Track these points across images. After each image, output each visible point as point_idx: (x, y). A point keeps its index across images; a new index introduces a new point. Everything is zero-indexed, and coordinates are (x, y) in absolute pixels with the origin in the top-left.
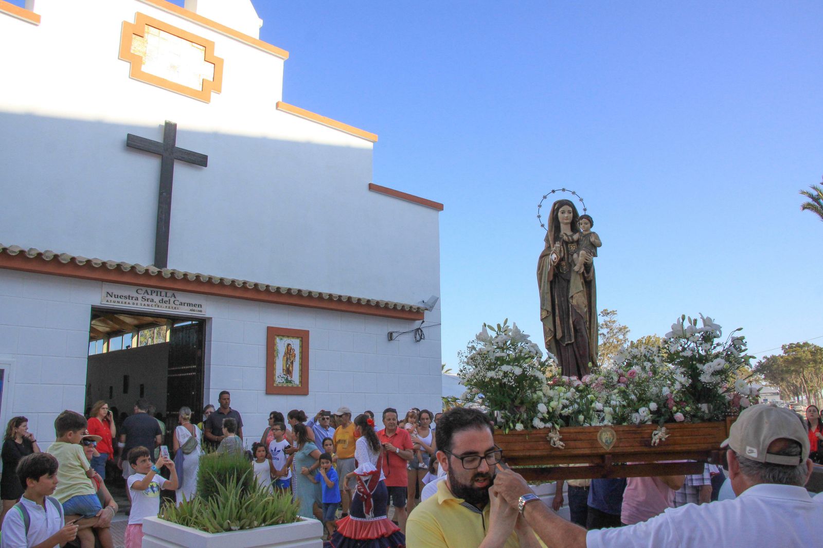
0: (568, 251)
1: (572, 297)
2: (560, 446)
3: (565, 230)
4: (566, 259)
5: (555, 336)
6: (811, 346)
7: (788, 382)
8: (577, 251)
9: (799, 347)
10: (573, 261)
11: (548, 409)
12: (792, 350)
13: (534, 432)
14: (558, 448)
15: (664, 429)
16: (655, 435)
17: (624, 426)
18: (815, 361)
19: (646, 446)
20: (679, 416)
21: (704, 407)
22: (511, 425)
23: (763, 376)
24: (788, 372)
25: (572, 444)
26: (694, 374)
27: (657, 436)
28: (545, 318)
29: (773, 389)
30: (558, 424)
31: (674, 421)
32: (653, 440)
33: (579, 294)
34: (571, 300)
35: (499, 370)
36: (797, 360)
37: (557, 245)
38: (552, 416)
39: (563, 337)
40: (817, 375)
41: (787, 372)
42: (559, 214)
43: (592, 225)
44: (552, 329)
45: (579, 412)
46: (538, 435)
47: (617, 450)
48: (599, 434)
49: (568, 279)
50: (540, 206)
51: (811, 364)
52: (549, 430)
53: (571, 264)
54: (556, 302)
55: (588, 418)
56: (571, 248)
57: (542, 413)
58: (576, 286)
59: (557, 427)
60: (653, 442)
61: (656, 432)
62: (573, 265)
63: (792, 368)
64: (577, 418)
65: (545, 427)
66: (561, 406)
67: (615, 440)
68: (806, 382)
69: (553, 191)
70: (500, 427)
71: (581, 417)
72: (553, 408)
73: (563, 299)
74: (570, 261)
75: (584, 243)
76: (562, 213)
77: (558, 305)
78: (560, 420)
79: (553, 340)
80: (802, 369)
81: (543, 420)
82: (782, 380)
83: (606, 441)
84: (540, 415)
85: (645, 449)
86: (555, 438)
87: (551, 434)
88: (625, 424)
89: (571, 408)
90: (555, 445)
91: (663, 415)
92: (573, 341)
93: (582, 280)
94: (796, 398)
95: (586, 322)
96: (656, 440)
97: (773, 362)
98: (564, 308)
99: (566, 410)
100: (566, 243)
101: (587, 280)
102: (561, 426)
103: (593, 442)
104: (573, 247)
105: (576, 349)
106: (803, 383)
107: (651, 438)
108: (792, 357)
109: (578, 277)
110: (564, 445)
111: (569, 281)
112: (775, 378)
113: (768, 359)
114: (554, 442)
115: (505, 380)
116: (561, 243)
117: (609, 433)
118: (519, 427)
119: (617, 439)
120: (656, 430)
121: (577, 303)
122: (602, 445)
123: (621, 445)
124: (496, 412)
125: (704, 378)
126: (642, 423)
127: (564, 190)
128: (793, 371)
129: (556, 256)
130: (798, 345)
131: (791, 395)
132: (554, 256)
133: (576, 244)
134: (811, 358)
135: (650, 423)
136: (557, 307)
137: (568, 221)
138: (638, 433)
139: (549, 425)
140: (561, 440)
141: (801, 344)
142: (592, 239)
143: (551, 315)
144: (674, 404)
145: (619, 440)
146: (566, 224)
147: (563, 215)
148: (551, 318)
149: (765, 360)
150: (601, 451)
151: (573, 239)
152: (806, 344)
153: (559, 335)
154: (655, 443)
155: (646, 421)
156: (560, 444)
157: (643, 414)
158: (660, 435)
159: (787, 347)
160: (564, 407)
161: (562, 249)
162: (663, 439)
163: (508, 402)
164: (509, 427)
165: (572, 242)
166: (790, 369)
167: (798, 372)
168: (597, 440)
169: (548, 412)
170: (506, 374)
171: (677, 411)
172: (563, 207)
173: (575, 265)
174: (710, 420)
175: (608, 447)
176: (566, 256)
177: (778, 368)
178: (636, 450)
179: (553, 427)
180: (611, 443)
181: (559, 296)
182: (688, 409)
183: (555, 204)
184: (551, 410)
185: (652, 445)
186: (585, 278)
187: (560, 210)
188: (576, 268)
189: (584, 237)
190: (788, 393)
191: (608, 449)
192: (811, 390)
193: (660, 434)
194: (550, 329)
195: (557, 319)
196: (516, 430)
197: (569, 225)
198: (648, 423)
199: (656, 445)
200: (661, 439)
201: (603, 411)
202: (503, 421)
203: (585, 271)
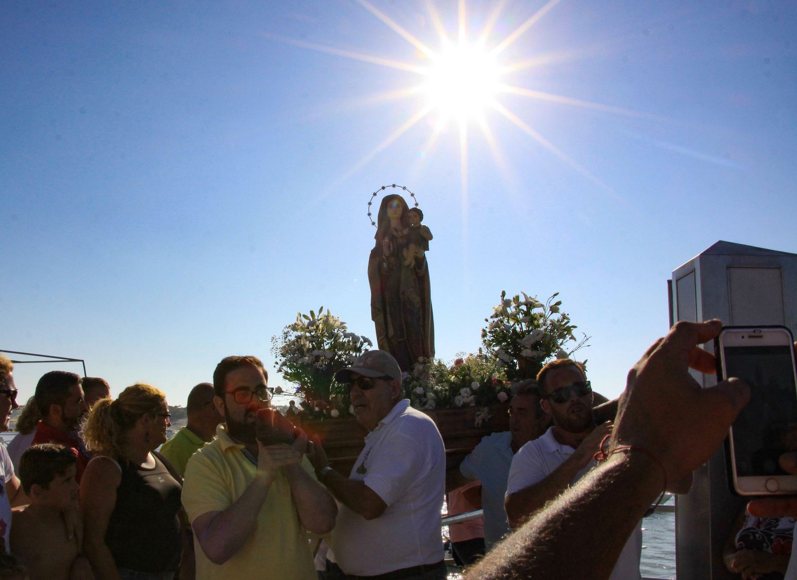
0: (397, 246)
1: (403, 292)
3: (395, 225)
4: (396, 254)
5: (387, 334)
8: (407, 246)
10: (403, 256)
15: (486, 409)
16: (478, 416)
17: (447, 409)
19: (469, 428)
20: (503, 396)
22: (326, 412)
27: (480, 416)
31: (498, 401)
33: (411, 289)
34: (402, 296)
35: (310, 355)
39: (395, 335)
42: (388, 209)
43: (421, 219)
44: (384, 328)
49: (398, 274)
50: (370, 204)
53: (401, 259)
56: (401, 243)
58: (407, 281)
60: (476, 423)
61: (478, 413)
62: (403, 260)
69: (384, 188)
70: (315, 416)
73: (393, 295)
74: (400, 256)
75: (415, 237)
76: (391, 208)
77: (389, 301)
85: (469, 432)
88: (448, 407)
91: (486, 396)
92: (405, 338)
93: (413, 276)
95: (420, 318)
96: (479, 421)
98: (395, 304)
100: (396, 239)
101: (419, 274)
104: (403, 243)
105: (408, 346)
107: (475, 419)
109: (409, 273)
111: (399, 277)
116: (390, 239)
118: (333, 412)
120: (479, 411)
121: (409, 299)
123: (443, 428)
125: (526, 353)
126: (465, 405)
127: (394, 186)
133: (406, 239)
135: (473, 405)
136: (387, 305)
137: (397, 216)
138: (461, 415)
142: (423, 233)
143: (382, 312)
144: (497, 383)
145: (441, 423)
147: (391, 210)
148: (381, 316)
151: (402, 234)
153: (391, 333)
154: (478, 424)
157: (465, 396)
161: (391, 244)
162: (486, 420)
164: (325, 416)
165: (403, 238)
171: (500, 391)
172: (392, 202)
173: (405, 260)
176: (396, 251)
181: (390, 294)
185: (476, 426)
186: (417, 273)
187: (389, 205)
188: (407, 263)
189: (414, 230)
193: (482, 415)
194: (382, 328)
195: (388, 316)
196: (331, 417)
197: (399, 220)
198: (470, 405)
199: (480, 426)
200: (484, 420)
201: (425, 395)
202: (317, 409)
203: (416, 267)
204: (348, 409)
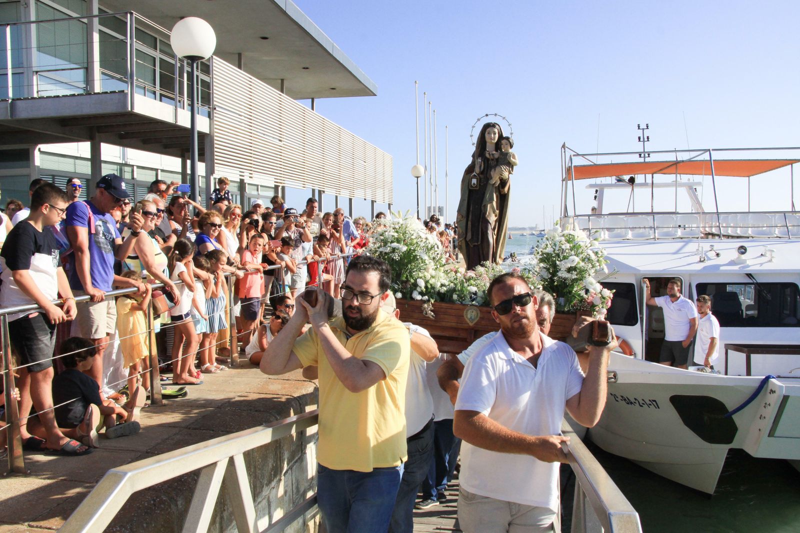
0: (488, 166)
2: (430, 316)
3: (490, 149)
4: (485, 173)
5: (465, 238)
8: (495, 167)
10: (490, 176)
11: (426, 284)
13: (412, 302)
14: (428, 318)
21: (561, 300)
25: (441, 316)
26: (555, 271)
28: (460, 222)
30: (433, 298)
34: (483, 208)
35: (388, 246)
37: (480, 160)
38: (429, 291)
39: (472, 239)
42: (486, 134)
43: (511, 147)
45: (454, 291)
46: (416, 304)
47: (478, 325)
48: (465, 310)
49: (485, 190)
50: (473, 127)
52: (424, 302)
53: (488, 178)
54: (471, 209)
55: (461, 297)
57: (421, 288)
59: (432, 300)
64: (451, 296)
65: (422, 300)
66: (440, 284)
69: (487, 115)
71: (455, 296)
72: (431, 285)
73: (477, 206)
75: (502, 161)
76: (489, 134)
77: (472, 211)
78: (436, 295)
79: (464, 241)
81: (421, 293)
83: (471, 318)
84: (419, 290)
86: (428, 309)
87: (424, 306)
89: (448, 287)
90: (427, 314)
92: (479, 243)
93: (497, 193)
98: (476, 214)
100: (488, 160)
101: (502, 193)
102: (435, 301)
103: (460, 316)
109: (494, 189)
110: (434, 316)
114: (426, 312)
115: (392, 255)
116: (483, 160)
117: (474, 311)
118: (399, 295)
121: (488, 211)
122: (467, 321)
127: (496, 115)
136: (471, 213)
137: (493, 141)
139: (426, 298)
140: (432, 311)
142: (510, 159)
143: (466, 219)
145: (481, 317)
146: (492, 144)
148: (464, 222)
153: (469, 237)
156: (430, 314)
160: (442, 285)
161: (483, 164)
165: (493, 160)
168: (463, 315)
169: (426, 287)
170: (394, 250)
172: (490, 129)
174: (563, 312)
175: (471, 321)
176: (485, 170)
179: (429, 300)
181: (474, 204)
183: (484, 126)
184: (428, 286)
186: (500, 192)
187: (488, 130)
188: (493, 182)
189: (504, 156)
191: (471, 324)
194: (462, 232)
195: (469, 223)
197: (494, 145)
203: (500, 186)
204: (411, 294)
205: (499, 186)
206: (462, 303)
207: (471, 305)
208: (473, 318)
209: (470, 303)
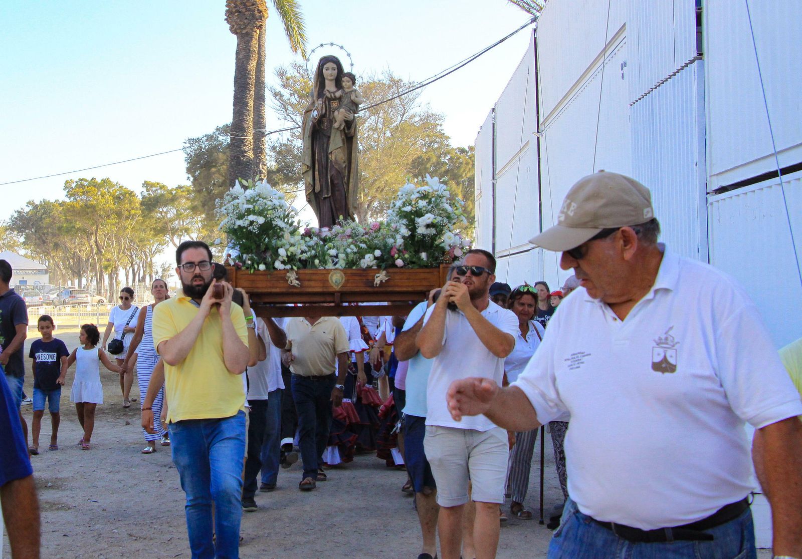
0: (330, 108)
1: (331, 152)
2: (296, 285)
3: (330, 86)
4: (327, 116)
5: (314, 189)
6: (114, 186)
7: (67, 250)
8: (337, 109)
9: (95, 186)
10: (334, 117)
11: (287, 253)
12: (81, 190)
13: (275, 272)
14: (294, 286)
15: (384, 272)
16: (377, 277)
17: (354, 269)
18: (119, 214)
19: (369, 286)
20: (399, 262)
21: (424, 255)
22: (256, 266)
23: (22, 239)
24: (70, 231)
25: (306, 283)
26: (412, 227)
27: (378, 278)
28: (305, 172)
29: (37, 265)
30: (295, 266)
31: (394, 266)
32: (376, 281)
33: (339, 149)
34: (330, 156)
35: (245, 220)
36: (89, 210)
37: (319, 102)
38: (291, 259)
39: (321, 191)
40: (118, 240)
41: (68, 231)
42: (324, 71)
43: (355, 83)
44: (312, 183)
45: (315, 257)
46: (279, 275)
47: (345, 289)
48: (330, 275)
49: (328, 135)
50: (308, 60)
51: (113, 220)
52: (287, 271)
53: (331, 121)
54: (317, 158)
55: (324, 262)
56: (333, 105)
57: (282, 257)
58: (336, 142)
59: (295, 268)
60: (375, 283)
61: (378, 275)
62: (334, 122)
63: (78, 225)
64: (313, 262)
65: (285, 269)
66: (300, 251)
67: (344, 280)
68: (99, 251)
69: (322, 45)
70: (247, 268)
71: (317, 261)
72: (292, 253)
73: (322, 154)
74: (331, 118)
75: (345, 101)
76: (327, 70)
77: (318, 160)
78: (298, 263)
79: (312, 193)
80: (94, 227)
81: (283, 262)
82: (56, 246)
83: (336, 282)
84: (280, 258)
85: (369, 289)
86: (292, 278)
87: (288, 274)
88: (354, 268)
89: (309, 253)
90: (292, 283)
91: (386, 262)
92: (330, 195)
93: (343, 136)
94: (76, 281)
95: (344, 177)
96: (377, 281)
97: (45, 213)
98: (323, 163)
99: (304, 254)
100: (329, 100)
101: (348, 136)
102: (298, 268)
103: (325, 281)
104: (335, 104)
105: (332, 203)
106: (92, 252)
107: (374, 280)
108: (81, 203)
109: (338, 134)
110: (300, 284)
111: (329, 137)
112: (44, 242)
113: (36, 207)
114: (291, 281)
115: (250, 228)
116: (324, 100)
117: (338, 275)
118: (262, 267)
119: (345, 280)
120: (379, 273)
121: (336, 159)
122: (332, 285)
123: (348, 285)
124: (245, 255)
125: (421, 230)
126: (369, 268)
127: (332, 44)
128: (78, 229)
129: (317, 113)
130: (93, 183)
131: (67, 277)
132: (316, 113)
133: (338, 101)
134: (113, 207)
135: (375, 268)
136: (317, 162)
137: (332, 78)
138: (364, 276)
139: (288, 267)
140: (297, 279)
141: (99, 180)
142: (353, 97)
143: (312, 170)
144: (397, 252)
145: (347, 281)
146: (331, 80)
147: (327, 72)
148: (311, 173)
149: (31, 208)
150: (331, 290)
151: (335, 96)
152: (106, 182)
153: (318, 188)
154: (377, 284)
155: (372, 266)
156: (296, 283)
157: (368, 260)
158: (381, 277)
159: (73, 185)
160: (303, 252)
161: (324, 106)
162: (384, 281)
163: (254, 246)
164: (255, 268)
165: (335, 99)
166: (74, 227)
167: (87, 233)
168: (328, 280)
169: (287, 256)
170: (252, 223)
171: (398, 258)
172: (327, 64)
173: (336, 122)
174: (426, 267)
175: (337, 286)
176: (328, 113)
177: (53, 222)
178: (361, 290)
179: (292, 269)
180: (340, 283)
181: (320, 153)
182: (407, 256)
183: (321, 60)
184: (289, 254)
185: (375, 285)
186: (346, 135)
187: (325, 66)
188: (336, 125)
189: (346, 94)
190: (64, 272)
191: (337, 288)
192: (106, 268)
194: (310, 183)
195: (317, 173)
196: (259, 270)
197: (334, 82)
198: (373, 268)
199: (378, 285)
200: (381, 281)
201: (337, 257)
202: (249, 262)
203: (346, 128)
204: (274, 263)
205: (344, 128)
206: (325, 268)
207: (334, 269)
208: (338, 282)
209: (333, 268)
